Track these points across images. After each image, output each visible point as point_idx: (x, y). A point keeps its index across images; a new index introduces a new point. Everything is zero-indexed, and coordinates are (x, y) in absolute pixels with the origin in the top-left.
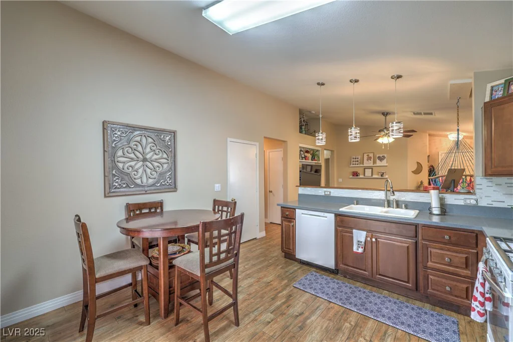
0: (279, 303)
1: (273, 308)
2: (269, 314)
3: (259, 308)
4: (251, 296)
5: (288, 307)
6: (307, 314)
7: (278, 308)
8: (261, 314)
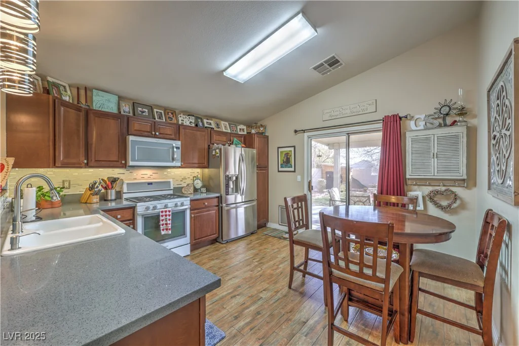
0: (252, 308)
1: (260, 302)
2: (264, 297)
3: (274, 303)
4: (285, 317)
5: (244, 303)
6: (229, 297)
7: (254, 303)
8: (272, 297)
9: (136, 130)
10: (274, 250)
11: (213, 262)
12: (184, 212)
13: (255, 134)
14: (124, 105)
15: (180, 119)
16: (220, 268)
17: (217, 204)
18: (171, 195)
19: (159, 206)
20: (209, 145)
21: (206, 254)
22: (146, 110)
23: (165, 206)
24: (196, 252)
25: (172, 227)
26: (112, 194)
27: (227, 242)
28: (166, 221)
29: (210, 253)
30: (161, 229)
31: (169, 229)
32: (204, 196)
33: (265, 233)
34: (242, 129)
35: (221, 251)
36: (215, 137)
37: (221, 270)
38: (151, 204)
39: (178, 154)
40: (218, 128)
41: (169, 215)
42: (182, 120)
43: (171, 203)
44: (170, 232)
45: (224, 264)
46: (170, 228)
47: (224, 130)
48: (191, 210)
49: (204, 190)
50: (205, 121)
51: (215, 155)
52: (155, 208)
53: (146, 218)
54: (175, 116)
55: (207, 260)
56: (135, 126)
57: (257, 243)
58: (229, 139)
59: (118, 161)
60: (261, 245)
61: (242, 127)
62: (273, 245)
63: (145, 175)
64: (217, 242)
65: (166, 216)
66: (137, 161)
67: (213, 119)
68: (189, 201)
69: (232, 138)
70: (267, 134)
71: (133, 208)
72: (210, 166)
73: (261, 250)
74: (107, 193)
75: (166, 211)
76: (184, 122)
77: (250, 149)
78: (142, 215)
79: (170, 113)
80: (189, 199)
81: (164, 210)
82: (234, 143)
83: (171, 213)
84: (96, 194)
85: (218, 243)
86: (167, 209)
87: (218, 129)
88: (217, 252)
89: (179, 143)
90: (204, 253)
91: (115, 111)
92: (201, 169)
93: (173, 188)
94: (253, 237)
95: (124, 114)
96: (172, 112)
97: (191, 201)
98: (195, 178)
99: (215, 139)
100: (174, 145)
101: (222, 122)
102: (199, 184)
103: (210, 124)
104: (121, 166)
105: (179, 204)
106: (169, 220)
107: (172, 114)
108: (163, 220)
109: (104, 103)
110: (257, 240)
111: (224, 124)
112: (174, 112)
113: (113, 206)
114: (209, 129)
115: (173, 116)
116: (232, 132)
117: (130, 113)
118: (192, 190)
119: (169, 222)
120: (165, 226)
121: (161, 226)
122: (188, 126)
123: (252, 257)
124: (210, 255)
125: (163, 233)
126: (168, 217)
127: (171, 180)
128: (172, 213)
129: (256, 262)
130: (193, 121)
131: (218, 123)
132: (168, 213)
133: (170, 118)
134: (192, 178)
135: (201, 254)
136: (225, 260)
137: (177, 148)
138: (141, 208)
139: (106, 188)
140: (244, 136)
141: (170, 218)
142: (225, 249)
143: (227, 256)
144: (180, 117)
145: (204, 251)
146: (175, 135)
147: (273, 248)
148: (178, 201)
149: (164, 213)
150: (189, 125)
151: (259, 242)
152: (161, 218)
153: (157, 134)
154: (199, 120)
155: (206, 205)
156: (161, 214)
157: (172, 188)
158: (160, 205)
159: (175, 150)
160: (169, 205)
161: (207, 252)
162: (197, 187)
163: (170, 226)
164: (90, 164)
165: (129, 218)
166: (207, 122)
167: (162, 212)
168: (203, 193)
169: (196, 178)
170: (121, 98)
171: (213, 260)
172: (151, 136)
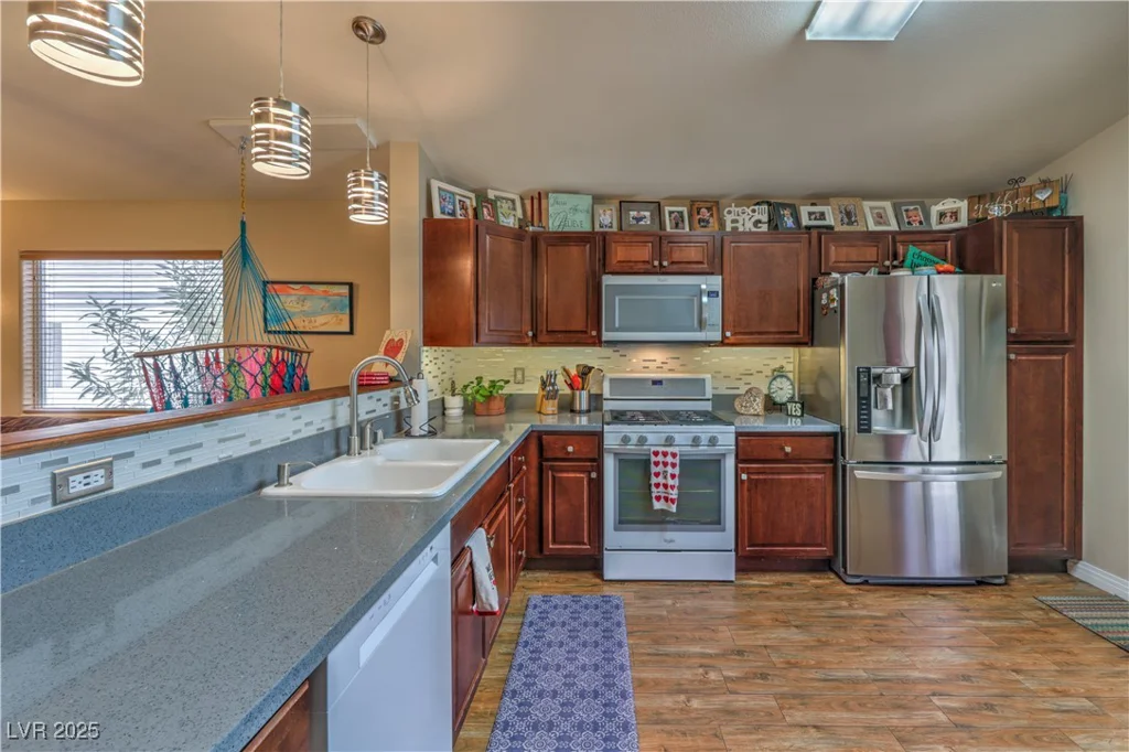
9: (619, 262)
10: (1064, 694)
11: (782, 633)
12: (717, 462)
13: (1000, 219)
14: (601, 212)
15: (728, 219)
16: (791, 665)
17: (830, 457)
18: (703, 414)
19: (651, 439)
20: (814, 280)
21: (779, 598)
22: (647, 214)
23: (666, 440)
24: (756, 580)
25: (679, 495)
26: (582, 401)
27: (866, 583)
28: (665, 477)
29: (790, 598)
30: (654, 495)
31: (673, 501)
32: (794, 425)
33: (1049, 599)
34: (950, 212)
35: (828, 604)
36: (834, 253)
37: (794, 673)
38: (633, 431)
39: (713, 310)
40: (850, 223)
41: (674, 465)
42: (734, 221)
43: (682, 434)
44: (673, 508)
45: (811, 657)
46: (675, 497)
47: (872, 227)
48: (738, 460)
49: (795, 408)
50: (804, 211)
51: (827, 306)
52: (642, 440)
53: (624, 462)
54: (715, 215)
55: (769, 616)
56: (619, 253)
57: (988, 631)
58: (889, 253)
59: (585, 332)
60: (1004, 644)
61: (949, 204)
62: (1065, 670)
63: (651, 363)
64: (832, 570)
65: (665, 464)
66: (617, 330)
67: (831, 200)
68: (733, 437)
69: (901, 249)
70: (1072, 212)
71: (599, 435)
72: (815, 342)
73: (991, 667)
74: (573, 395)
75: (665, 454)
76: (739, 225)
77: (986, 278)
78: (615, 454)
79: (703, 210)
80: (732, 429)
81: (661, 449)
82: (908, 262)
83: (677, 461)
84: (553, 397)
85: (833, 576)
86: (670, 450)
87: (846, 228)
88: (812, 604)
89: (715, 282)
90: (776, 591)
91: (587, 227)
92: (797, 349)
93: (711, 397)
94: (980, 599)
95: (602, 230)
96: (709, 205)
97: (738, 434)
98: (776, 373)
99: (833, 257)
100: (704, 287)
101: (867, 205)
102: (784, 391)
103: (822, 216)
104: (590, 341)
105: (704, 439)
106: (673, 476)
107: (709, 209)
108: (657, 475)
109: (567, 215)
110: (991, 618)
111: (871, 208)
112: (714, 204)
113: (584, 426)
114: (814, 233)
115: (712, 215)
116: (906, 228)
117: (611, 227)
118: (758, 406)
119: (670, 482)
120: (661, 489)
121: (654, 489)
122: (751, 233)
123: (935, 682)
124: (790, 604)
125: (657, 505)
126: (670, 470)
127: (708, 377)
128: (681, 460)
129: (947, 710)
130: (765, 218)
131: (851, 208)
132: (669, 459)
133: (703, 221)
134: (770, 374)
135: (763, 593)
136: (823, 644)
137: (711, 294)
138: (613, 436)
139: (571, 386)
140: (960, 236)
141: (677, 471)
142: (844, 603)
143: (838, 633)
144: (729, 212)
145: (777, 585)
146: (711, 263)
147: (1066, 682)
148: (706, 431)
149: (660, 458)
150: (754, 229)
151: (1002, 630)
152: (654, 469)
153: (665, 263)
154: (787, 212)
155: (787, 454)
156: (653, 459)
157: (709, 395)
158: (654, 434)
159: (705, 299)
160: (678, 439)
161: (786, 591)
162: (778, 400)
163: (676, 491)
164: (541, 339)
165: (590, 456)
166: (810, 214)
167: (656, 454)
168: (791, 416)
169: (779, 373)
170: (598, 199)
171: (786, 624)
172: (654, 270)
